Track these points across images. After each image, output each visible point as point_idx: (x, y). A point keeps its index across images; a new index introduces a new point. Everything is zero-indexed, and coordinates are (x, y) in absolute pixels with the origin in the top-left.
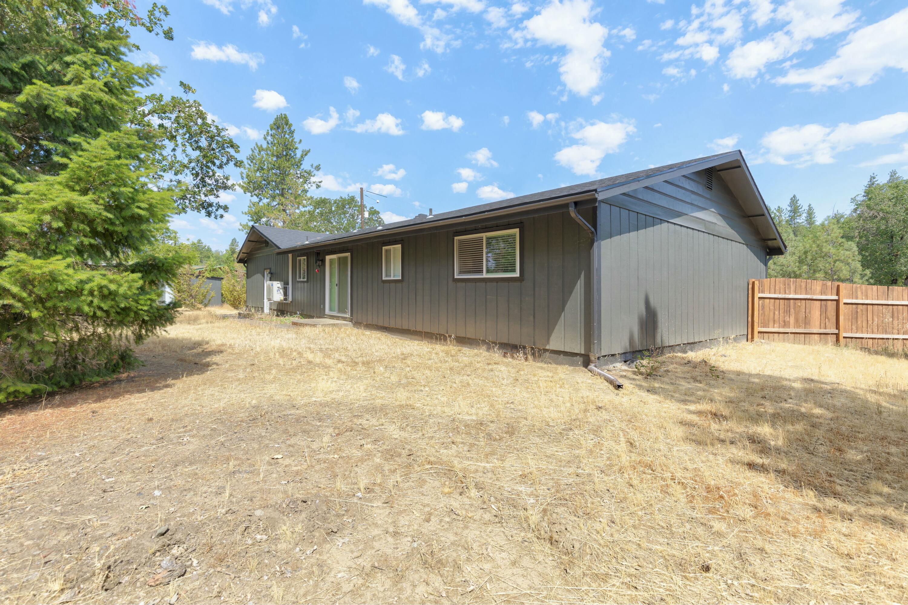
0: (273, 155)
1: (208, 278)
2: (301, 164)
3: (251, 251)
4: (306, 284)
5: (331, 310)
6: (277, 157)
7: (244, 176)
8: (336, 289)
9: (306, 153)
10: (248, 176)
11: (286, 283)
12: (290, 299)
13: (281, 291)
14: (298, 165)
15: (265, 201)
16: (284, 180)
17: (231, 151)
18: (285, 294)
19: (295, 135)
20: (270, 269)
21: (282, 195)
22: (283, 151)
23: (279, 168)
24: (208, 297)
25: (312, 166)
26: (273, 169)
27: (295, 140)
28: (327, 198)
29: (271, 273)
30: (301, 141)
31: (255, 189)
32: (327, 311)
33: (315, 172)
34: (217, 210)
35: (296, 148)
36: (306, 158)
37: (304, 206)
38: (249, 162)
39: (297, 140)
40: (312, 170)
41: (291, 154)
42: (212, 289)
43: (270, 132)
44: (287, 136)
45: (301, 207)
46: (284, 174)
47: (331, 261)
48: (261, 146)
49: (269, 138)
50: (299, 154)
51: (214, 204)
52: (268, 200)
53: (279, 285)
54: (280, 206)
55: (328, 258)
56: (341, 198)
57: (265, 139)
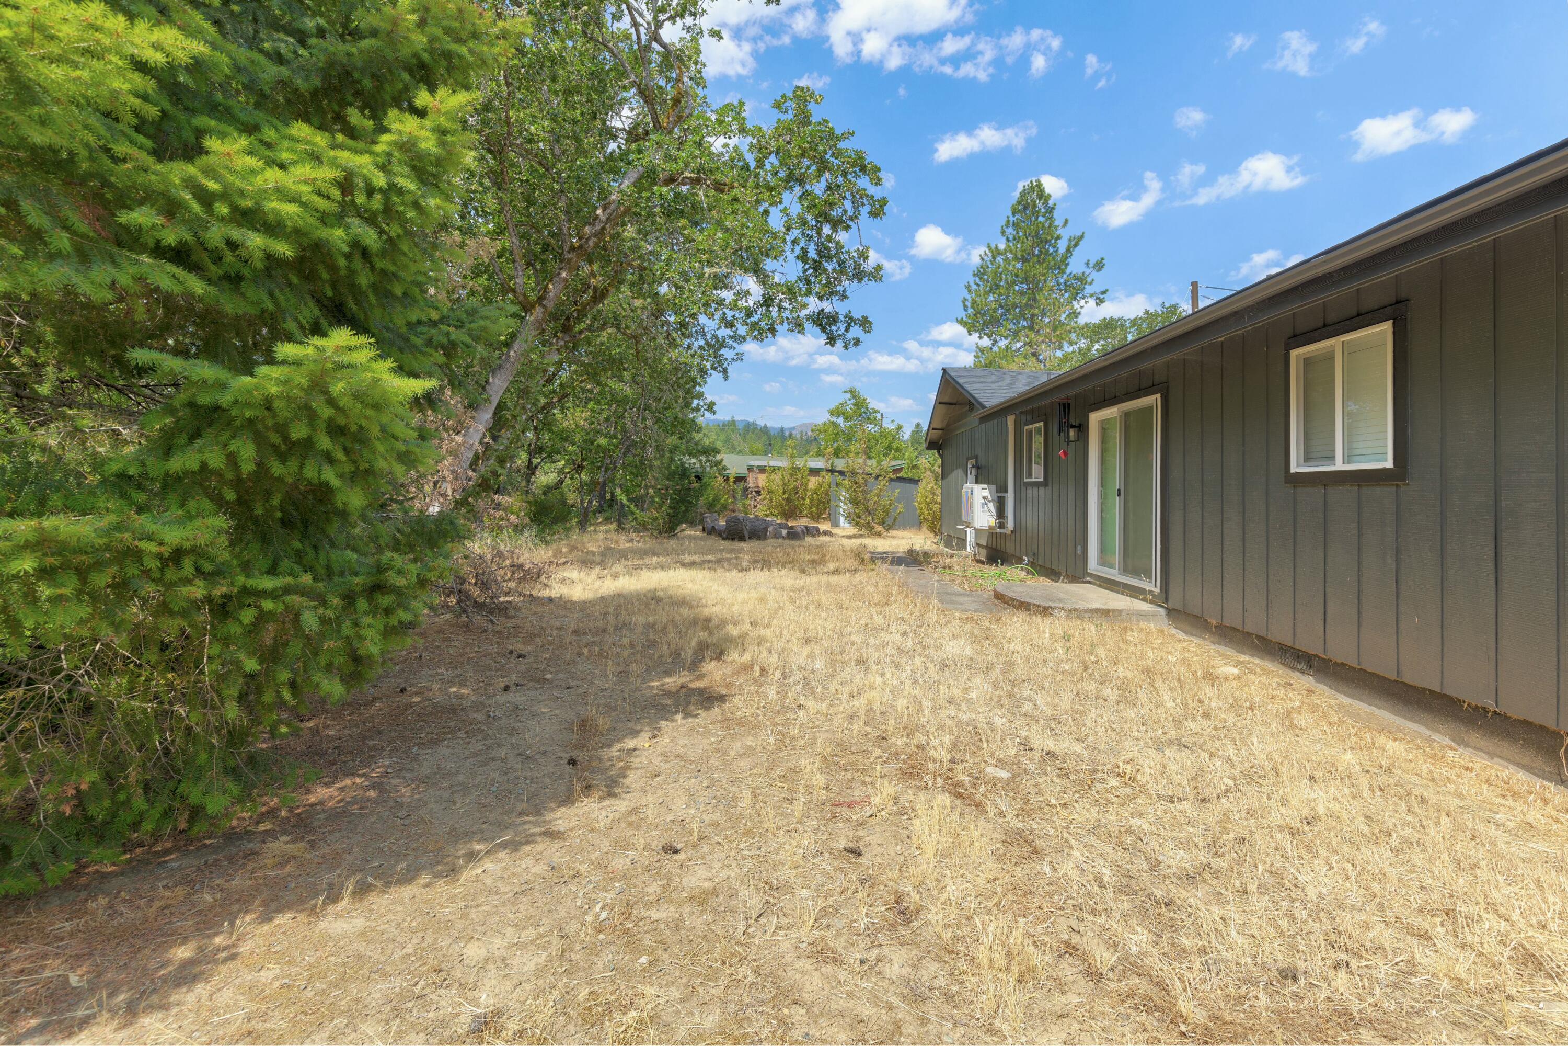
0: (1016, 258)
1: (891, 480)
2: (1067, 265)
3: (948, 425)
4: (1042, 490)
5: (1103, 562)
6: (1024, 260)
7: (969, 304)
8: (1117, 504)
9: (1076, 242)
10: (974, 303)
11: (1002, 488)
12: (1010, 525)
13: (991, 506)
14: (1061, 265)
15: (1003, 343)
16: (1035, 300)
17: (863, 182)
18: (1001, 513)
19: (1056, 214)
20: (976, 457)
21: (1031, 328)
22: (1033, 247)
23: (1026, 280)
24: (893, 514)
25: (1087, 264)
26: (1014, 283)
27: (1056, 223)
28: (1116, 317)
29: (978, 467)
30: (1066, 221)
31: (985, 325)
32: (1093, 564)
33: (1094, 275)
34: (847, 330)
35: (1058, 238)
36: (1076, 252)
37: (1071, 343)
38: (977, 280)
39: (1058, 222)
40: (1088, 271)
41: (1048, 250)
42: (898, 500)
43: (1011, 219)
44: (1041, 219)
45: (1065, 344)
46: (1035, 287)
47: (1104, 427)
48: (996, 247)
49: (1010, 231)
50: (1062, 246)
51: (841, 317)
52: (1006, 342)
53: (986, 493)
54: (1028, 347)
55: (1095, 418)
56: (1147, 312)
57: (1003, 233)
